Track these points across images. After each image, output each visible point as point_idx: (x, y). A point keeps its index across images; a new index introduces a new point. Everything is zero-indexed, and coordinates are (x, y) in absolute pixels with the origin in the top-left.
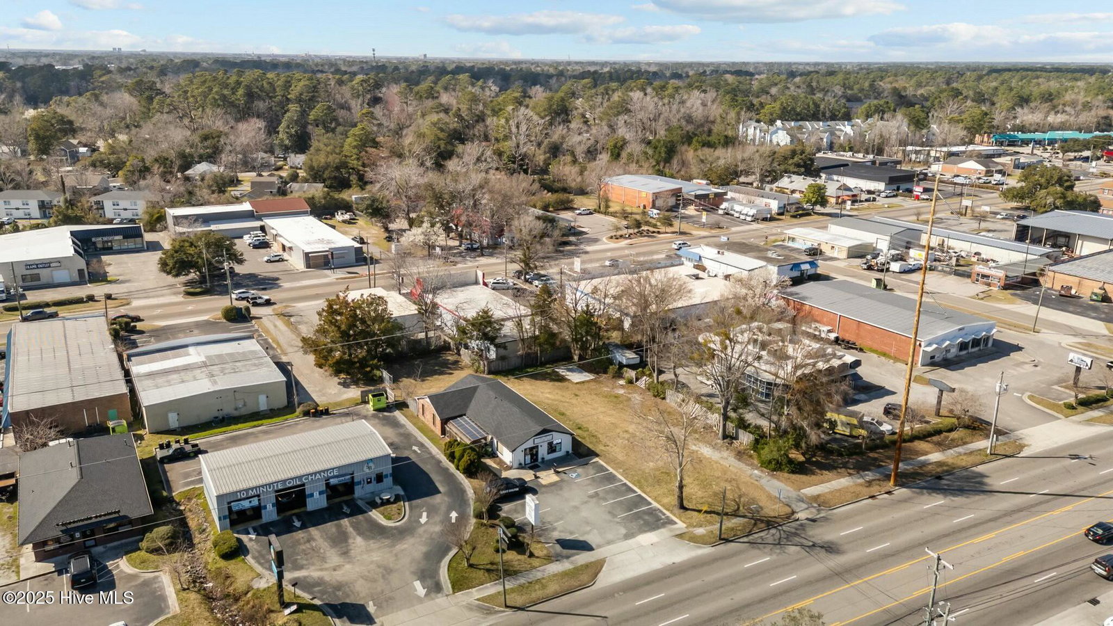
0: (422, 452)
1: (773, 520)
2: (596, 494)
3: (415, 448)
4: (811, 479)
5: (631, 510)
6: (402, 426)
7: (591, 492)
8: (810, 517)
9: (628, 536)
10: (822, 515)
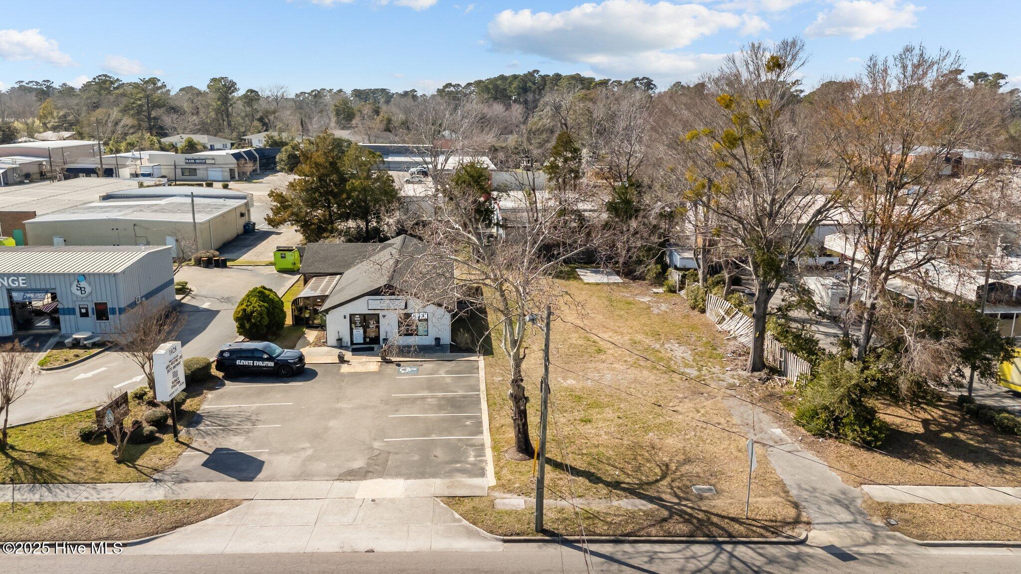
1: (724, 523)
4: (911, 469)
5: (427, 436)
8: (837, 543)
9: (353, 475)
10: (882, 549)
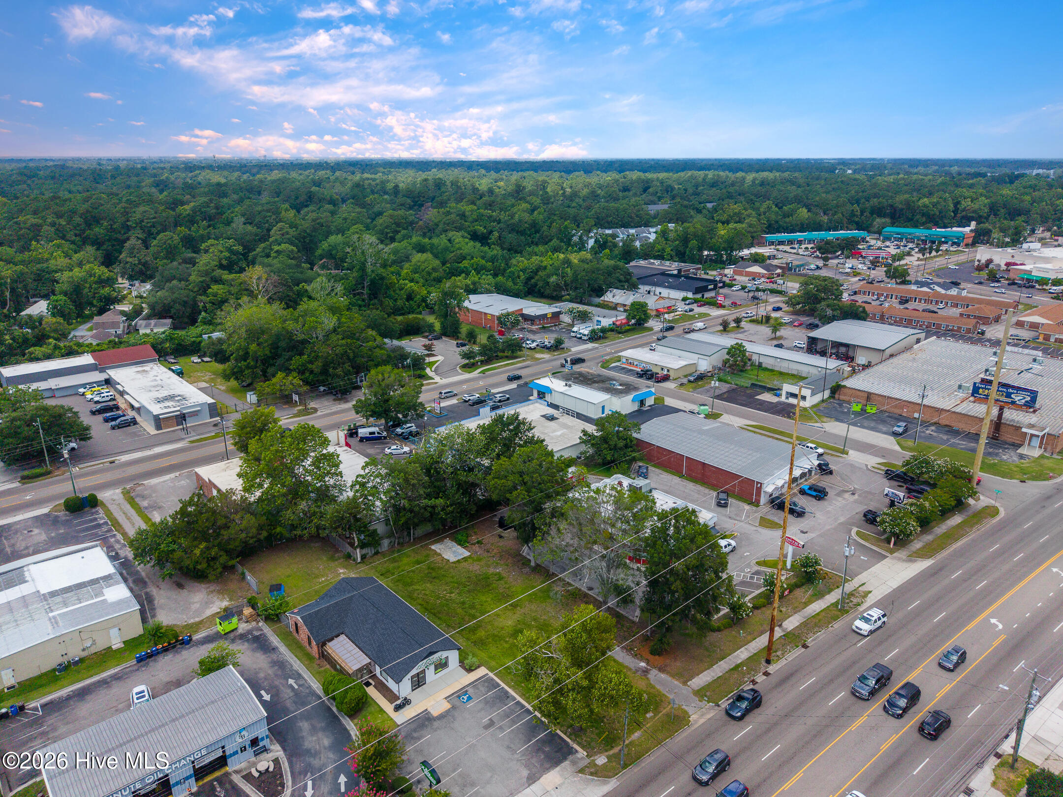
0: (299, 686)
2: (491, 723)
3: (291, 681)
5: (530, 741)
6: (275, 649)
7: (486, 721)
9: (532, 779)
